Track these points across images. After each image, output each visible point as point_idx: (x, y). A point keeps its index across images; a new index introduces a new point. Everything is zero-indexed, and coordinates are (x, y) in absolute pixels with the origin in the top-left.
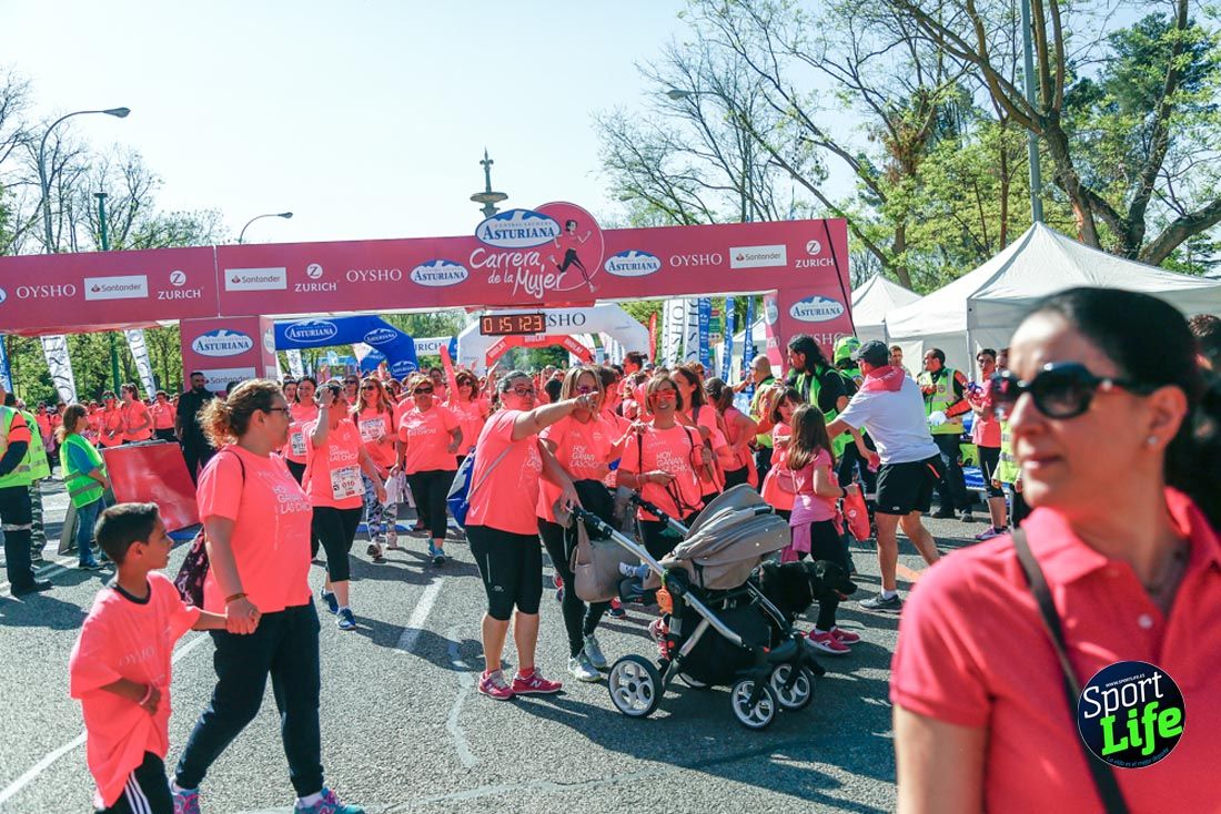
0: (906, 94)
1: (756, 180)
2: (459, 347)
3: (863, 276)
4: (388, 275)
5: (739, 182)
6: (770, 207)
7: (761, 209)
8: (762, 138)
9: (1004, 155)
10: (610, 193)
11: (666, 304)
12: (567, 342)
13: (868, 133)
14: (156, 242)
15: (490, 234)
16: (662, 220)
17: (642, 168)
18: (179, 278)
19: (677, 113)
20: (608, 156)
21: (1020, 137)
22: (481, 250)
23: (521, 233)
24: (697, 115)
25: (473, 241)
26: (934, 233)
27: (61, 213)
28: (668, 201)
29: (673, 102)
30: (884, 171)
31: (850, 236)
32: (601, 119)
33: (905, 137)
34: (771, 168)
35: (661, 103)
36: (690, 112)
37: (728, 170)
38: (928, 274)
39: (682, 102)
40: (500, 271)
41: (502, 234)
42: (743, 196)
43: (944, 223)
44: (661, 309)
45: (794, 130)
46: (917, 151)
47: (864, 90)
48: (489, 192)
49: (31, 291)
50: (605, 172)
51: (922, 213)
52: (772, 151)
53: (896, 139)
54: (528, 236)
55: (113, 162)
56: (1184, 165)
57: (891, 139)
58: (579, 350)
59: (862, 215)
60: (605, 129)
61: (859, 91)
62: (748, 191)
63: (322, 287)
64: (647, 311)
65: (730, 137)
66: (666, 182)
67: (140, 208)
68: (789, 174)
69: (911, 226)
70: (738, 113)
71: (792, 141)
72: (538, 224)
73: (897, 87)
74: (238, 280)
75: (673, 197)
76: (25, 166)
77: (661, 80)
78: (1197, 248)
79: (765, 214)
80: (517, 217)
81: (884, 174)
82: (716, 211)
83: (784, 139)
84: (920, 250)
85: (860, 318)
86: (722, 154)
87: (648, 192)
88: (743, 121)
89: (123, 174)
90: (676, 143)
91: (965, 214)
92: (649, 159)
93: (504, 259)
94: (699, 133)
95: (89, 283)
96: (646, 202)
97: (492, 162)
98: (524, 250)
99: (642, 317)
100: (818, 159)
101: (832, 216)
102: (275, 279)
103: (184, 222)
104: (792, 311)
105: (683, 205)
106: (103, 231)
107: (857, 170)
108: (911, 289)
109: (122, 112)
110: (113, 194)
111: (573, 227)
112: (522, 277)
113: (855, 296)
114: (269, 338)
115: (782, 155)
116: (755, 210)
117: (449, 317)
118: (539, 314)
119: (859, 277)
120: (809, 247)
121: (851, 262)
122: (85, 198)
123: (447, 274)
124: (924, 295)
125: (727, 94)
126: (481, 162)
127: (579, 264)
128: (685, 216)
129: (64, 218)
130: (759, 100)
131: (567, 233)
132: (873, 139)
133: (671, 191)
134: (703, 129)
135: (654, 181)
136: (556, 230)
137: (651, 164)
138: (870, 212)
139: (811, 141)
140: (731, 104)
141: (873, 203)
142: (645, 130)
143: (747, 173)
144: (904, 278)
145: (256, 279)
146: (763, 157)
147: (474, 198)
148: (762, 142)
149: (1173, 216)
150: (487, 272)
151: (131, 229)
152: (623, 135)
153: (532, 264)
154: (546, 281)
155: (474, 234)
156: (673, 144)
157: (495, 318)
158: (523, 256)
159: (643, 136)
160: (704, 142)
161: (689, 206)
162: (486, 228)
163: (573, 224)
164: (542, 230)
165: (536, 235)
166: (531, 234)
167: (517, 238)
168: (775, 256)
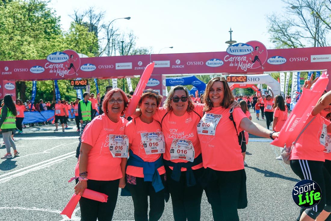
1: (320, 35)
4: (199, 63)
5: (314, 36)
6: (324, 43)
7: (321, 44)
10: (270, 40)
12: (254, 87)
15: (231, 51)
17: (281, 32)
18: (140, 63)
19: (294, 13)
20: (270, 28)
22: (228, 56)
23: (241, 51)
24: (300, 14)
25: (225, 53)
28: (289, 42)
29: (292, 10)
35: (288, 10)
36: (298, 13)
37: (310, 32)
39: (296, 10)
40: (233, 62)
41: (235, 51)
42: (315, 40)
48: (231, 41)
49: (102, 67)
50: (269, 33)
52: (327, 24)
54: (243, 51)
58: (256, 89)
60: (269, 19)
62: (317, 38)
63: (180, 67)
65: (312, 21)
66: (289, 36)
72: (246, 48)
74: (156, 64)
77: (289, 3)
80: (240, 46)
82: (305, 45)
86: (308, 27)
87: (283, 39)
90: (293, 23)
92: (283, 28)
93: (235, 58)
94: (301, 20)
96: (282, 42)
98: (241, 56)
102: (166, 64)
105: (294, 43)
106: (123, 52)
109: (129, 18)
110: (126, 42)
111: (257, 49)
112: (240, 65)
114: (164, 81)
116: (319, 45)
118: (245, 76)
123: (217, 63)
127: (259, 60)
128: (294, 47)
131: (255, 50)
133: (290, 39)
134: (302, 19)
135: (284, 35)
136: (252, 49)
137: (284, 30)
142: (283, 19)
143: (317, 33)
145: (161, 64)
150: (229, 62)
151: (130, 51)
152: (275, 21)
153: (244, 60)
154: (248, 66)
155: (226, 51)
156: (292, 24)
157: (231, 77)
158: (241, 58)
159: (282, 21)
160: (302, 23)
161: (296, 44)
162: (230, 49)
163: (258, 47)
164: (247, 50)
165: (246, 51)
166: (244, 51)
167: (239, 52)
168: (327, 58)
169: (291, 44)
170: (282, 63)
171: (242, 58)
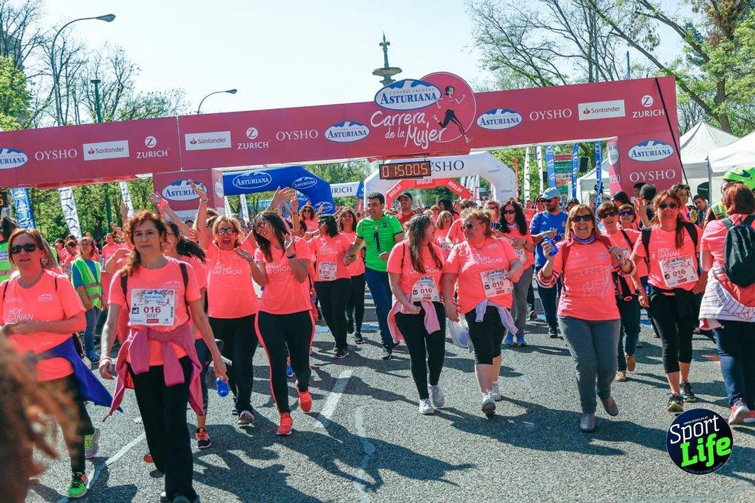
1: (600, 48)
2: (365, 190)
3: (691, 123)
4: (308, 134)
5: (586, 51)
6: (612, 70)
7: (604, 72)
8: (605, 15)
10: (481, 64)
11: (527, 152)
12: (451, 183)
13: (692, 6)
14: (137, 116)
15: (386, 100)
16: (524, 84)
17: (507, 43)
18: (151, 141)
20: (479, 36)
22: (380, 112)
23: (410, 98)
25: (373, 106)
26: (749, 85)
27: (68, 96)
28: (528, 69)
30: (707, 36)
31: (678, 90)
32: (476, 7)
33: (723, 7)
34: (613, 39)
37: (577, 42)
38: (746, 120)
40: (394, 129)
41: (395, 99)
42: (590, 62)
44: (525, 155)
45: (630, 7)
46: (734, 19)
48: (387, 67)
49: (44, 155)
50: (477, 47)
51: (739, 70)
52: (612, 24)
53: (716, 9)
54: (416, 100)
55: (104, 56)
57: (712, 10)
58: (459, 190)
59: (688, 73)
60: (477, 13)
62: (594, 58)
63: (257, 145)
64: (514, 158)
65: (579, 15)
66: (527, 53)
67: (125, 90)
68: (627, 42)
69: (730, 80)
71: (629, 16)
72: (423, 90)
74: (195, 142)
75: (533, 66)
76: (42, 62)
79: (608, 76)
80: (407, 85)
81: (706, 39)
83: (622, 14)
84: (738, 101)
85: (687, 157)
86: (572, 28)
87: (512, 62)
89: (111, 65)
90: (534, 21)
92: (513, 35)
93: (398, 117)
94: (553, 13)
95: (87, 147)
96: (512, 70)
97: (389, 44)
98: (413, 111)
99: (509, 163)
100: (651, 29)
101: (663, 75)
102: (222, 140)
103: (157, 99)
104: (630, 153)
105: (541, 71)
106: (98, 109)
107: (683, 36)
108: (731, 132)
109: (110, 18)
110: (105, 80)
111: (451, 92)
112: (412, 134)
113: (683, 140)
114: (219, 186)
115: (621, 27)
116: (600, 73)
117: (358, 166)
118: (425, 162)
119: (687, 124)
120: (643, 101)
121: (680, 113)
122: (85, 84)
123: (353, 132)
124: (742, 136)
126: (381, 44)
127: (456, 121)
128: (542, 80)
129: (70, 100)
131: (446, 97)
132: (696, 10)
133: (531, 60)
134: (556, 9)
135: (517, 52)
136: (438, 94)
137: (515, 40)
138: (696, 71)
139: (645, 15)
141: (699, 63)
142: (509, 13)
143: (593, 43)
144: (725, 124)
145: (209, 141)
146: (606, 30)
147: (375, 73)
148: (604, 17)
150: (384, 129)
151: (119, 106)
152: (492, 17)
153: (419, 122)
154: (431, 135)
155: (373, 100)
156: (532, 23)
157: (391, 166)
158: (412, 117)
159: (508, 18)
160: (557, 20)
161: (545, 72)
162: (384, 95)
163: (451, 89)
164: (426, 95)
165: (422, 100)
166: (418, 99)
167: (407, 103)
168: (616, 109)
169: (534, 72)
170: (513, 125)
171: (415, 117)
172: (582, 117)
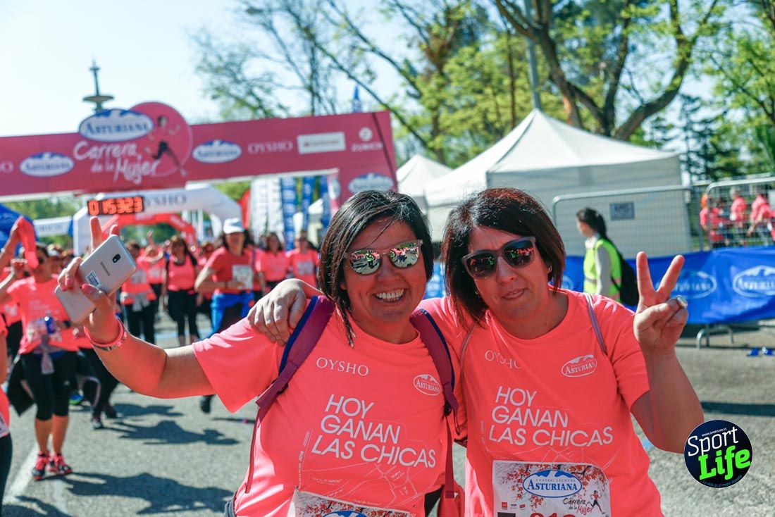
0: (435, 10)
1: (321, 81)
3: (411, 154)
5: (308, 82)
6: (334, 102)
8: (324, 47)
9: (510, 58)
12: (171, 219)
15: (91, 130)
16: (245, 115)
17: (225, 72)
20: (198, 62)
21: (522, 44)
22: (83, 144)
23: (118, 128)
24: (269, 27)
25: (76, 137)
26: (463, 121)
28: (251, 100)
29: (248, 17)
30: (422, 72)
31: (395, 124)
33: (435, 44)
34: (334, 72)
35: (240, 18)
36: (264, 25)
37: (298, 73)
39: (257, 18)
40: (102, 162)
41: (102, 130)
42: (311, 94)
43: (470, 112)
46: (445, 55)
47: (401, 7)
48: (97, 95)
52: (331, 57)
53: (429, 46)
54: (125, 130)
56: (641, 64)
57: (424, 46)
60: (193, 39)
61: (397, 9)
62: (315, 90)
68: (344, 75)
69: (444, 116)
70: (303, 25)
71: (347, 49)
72: (133, 120)
73: (429, 5)
78: (657, 128)
79: (329, 108)
80: (114, 116)
81: (421, 75)
83: (340, 47)
84: (452, 135)
86: (293, 59)
87: (233, 91)
88: (308, 32)
90: (253, 50)
91: (483, 105)
92: (233, 64)
93: (106, 150)
96: (232, 101)
97: (99, 69)
98: (122, 143)
100: (369, 63)
101: (380, 108)
104: (351, 187)
105: (264, 103)
107: (401, 71)
111: (164, 122)
112: (122, 166)
113: (400, 174)
115: (341, 61)
118: (138, 197)
120: (363, 135)
121: (400, 146)
123: (56, 165)
125: (293, 10)
126: (90, 69)
127: (171, 154)
128: (265, 112)
130: (320, 16)
132: (409, 46)
133: (252, 90)
134: (276, 40)
135: (237, 82)
136: (150, 125)
137: (234, 69)
138: (413, 108)
139: (361, 48)
140: (297, 18)
141: (415, 97)
143: (314, 75)
144: (441, 156)
147: (86, 99)
148: (321, 49)
149: (636, 103)
150: (90, 162)
153: (132, 154)
154: (143, 168)
155: (77, 130)
157: (100, 203)
158: (121, 148)
159: (227, 45)
162: (90, 125)
163: (164, 119)
164: (138, 127)
165: (133, 130)
166: (127, 129)
167: (115, 133)
168: (335, 142)
170: (232, 158)
172: (303, 150)
